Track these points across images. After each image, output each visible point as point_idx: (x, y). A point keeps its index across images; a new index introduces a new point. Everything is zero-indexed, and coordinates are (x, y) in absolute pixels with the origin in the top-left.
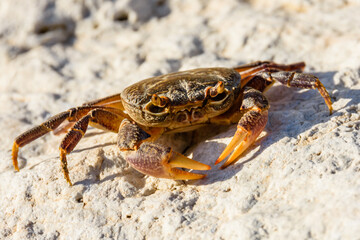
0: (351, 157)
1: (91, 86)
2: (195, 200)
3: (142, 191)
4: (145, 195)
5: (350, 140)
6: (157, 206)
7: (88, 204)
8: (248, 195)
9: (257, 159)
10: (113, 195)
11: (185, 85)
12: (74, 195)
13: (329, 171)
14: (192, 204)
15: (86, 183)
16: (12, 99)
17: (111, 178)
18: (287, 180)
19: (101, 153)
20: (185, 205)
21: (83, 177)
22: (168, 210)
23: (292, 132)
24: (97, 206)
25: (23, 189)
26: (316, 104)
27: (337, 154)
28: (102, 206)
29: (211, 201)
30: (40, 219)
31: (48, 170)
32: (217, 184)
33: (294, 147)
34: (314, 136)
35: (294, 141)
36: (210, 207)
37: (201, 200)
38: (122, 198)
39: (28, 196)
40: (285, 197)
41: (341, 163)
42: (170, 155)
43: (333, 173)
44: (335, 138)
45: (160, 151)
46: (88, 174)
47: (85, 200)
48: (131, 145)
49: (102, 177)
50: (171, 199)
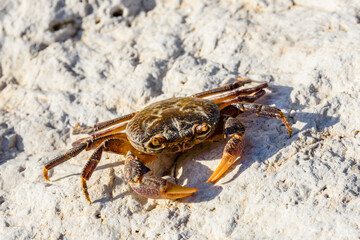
0: (310, 187)
1: (99, 88)
2: (188, 216)
3: (146, 207)
4: (149, 210)
5: (308, 170)
6: (159, 223)
7: (105, 220)
8: (230, 217)
9: (235, 181)
10: (124, 212)
11: (177, 124)
12: (94, 212)
13: (293, 201)
14: (186, 221)
15: (102, 201)
16: (37, 99)
17: (122, 196)
18: (260, 206)
19: (113, 172)
20: (180, 223)
21: (100, 196)
22: (168, 228)
23: (261, 156)
24: (112, 222)
25: (54, 205)
26: (278, 125)
27: (298, 184)
28: (116, 222)
29: (200, 219)
30: (69, 231)
31: (72, 188)
32: (204, 204)
33: (264, 173)
34: (279, 162)
35: (263, 166)
36: (200, 225)
37: (193, 217)
38: (131, 214)
39: (58, 210)
40: (259, 222)
41: (302, 193)
42: (166, 187)
43: (296, 203)
44: (295, 166)
45: (158, 184)
46: (104, 193)
47: (102, 216)
48: (135, 179)
49: (115, 195)
50: (169, 217)
